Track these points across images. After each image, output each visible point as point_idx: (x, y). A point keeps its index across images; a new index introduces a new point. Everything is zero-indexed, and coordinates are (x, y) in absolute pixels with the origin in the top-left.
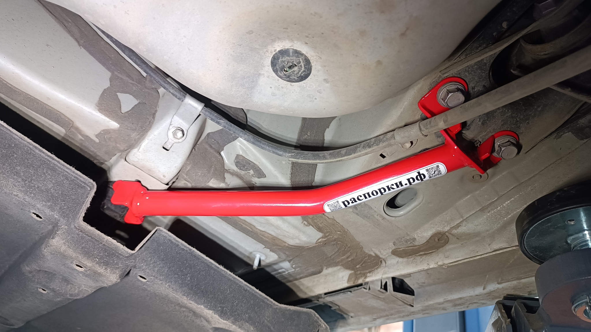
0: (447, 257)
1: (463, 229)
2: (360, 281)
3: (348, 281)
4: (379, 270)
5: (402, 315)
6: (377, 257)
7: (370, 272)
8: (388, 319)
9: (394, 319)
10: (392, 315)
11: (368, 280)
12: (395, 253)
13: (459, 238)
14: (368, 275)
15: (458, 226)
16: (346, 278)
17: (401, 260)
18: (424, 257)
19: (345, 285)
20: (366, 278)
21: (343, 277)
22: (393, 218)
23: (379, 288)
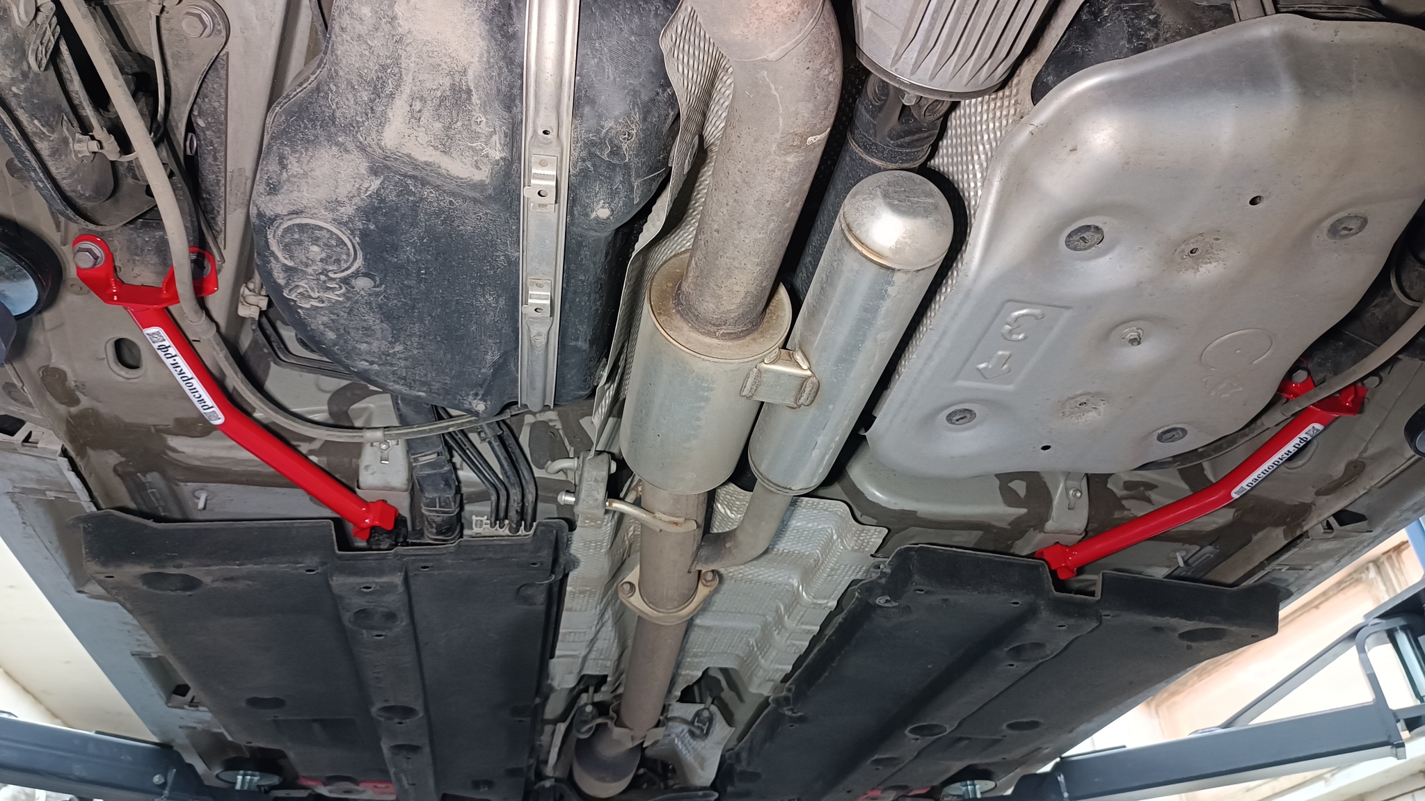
0: (1372, 479)
1: (1371, 451)
2: (1298, 533)
3: (1286, 537)
4: (1312, 514)
5: (1366, 544)
6: (1303, 504)
7: (1304, 521)
8: (1353, 554)
9: (1360, 551)
10: (1355, 548)
11: (1305, 529)
12: (1318, 493)
13: (1374, 458)
14: (1303, 523)
15: (1365, 450)
16: (1281, 536)
17: (1329, 497)
18: (1350, 486)
19: (1285, 542)
20: (1302, 527)
21: (1277, 536)
22: (1299, 469)
23: (1323, 531)
